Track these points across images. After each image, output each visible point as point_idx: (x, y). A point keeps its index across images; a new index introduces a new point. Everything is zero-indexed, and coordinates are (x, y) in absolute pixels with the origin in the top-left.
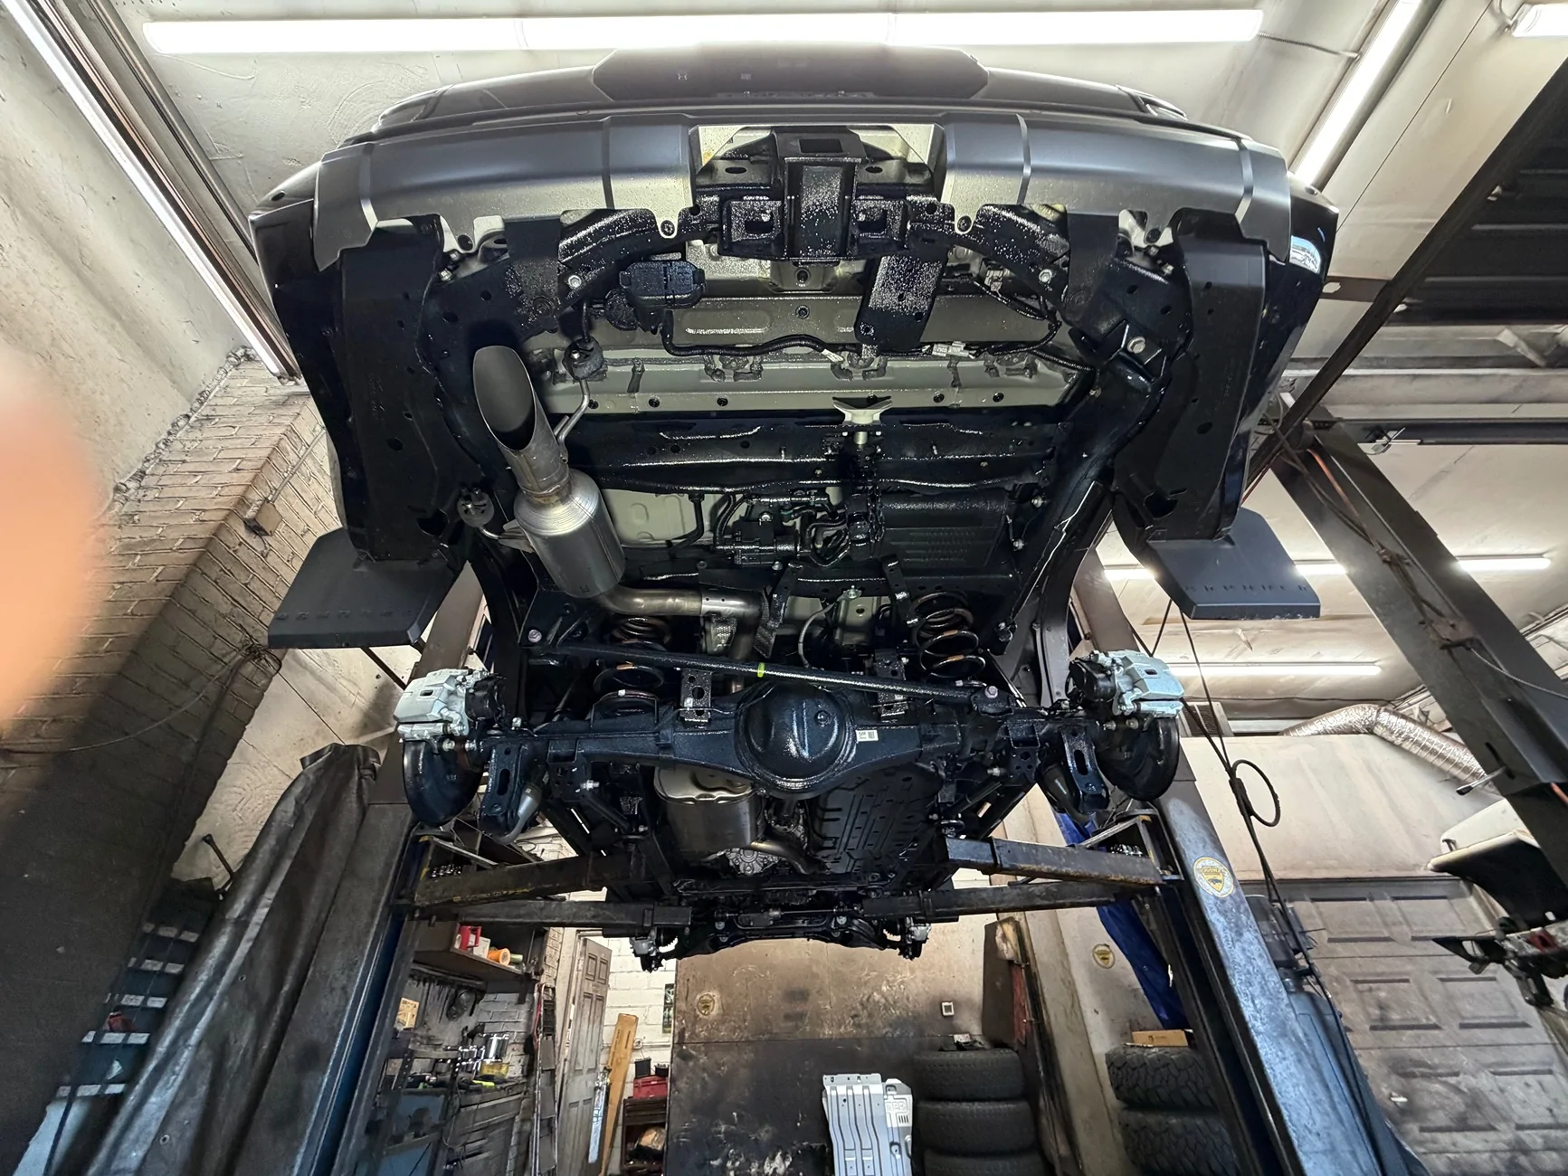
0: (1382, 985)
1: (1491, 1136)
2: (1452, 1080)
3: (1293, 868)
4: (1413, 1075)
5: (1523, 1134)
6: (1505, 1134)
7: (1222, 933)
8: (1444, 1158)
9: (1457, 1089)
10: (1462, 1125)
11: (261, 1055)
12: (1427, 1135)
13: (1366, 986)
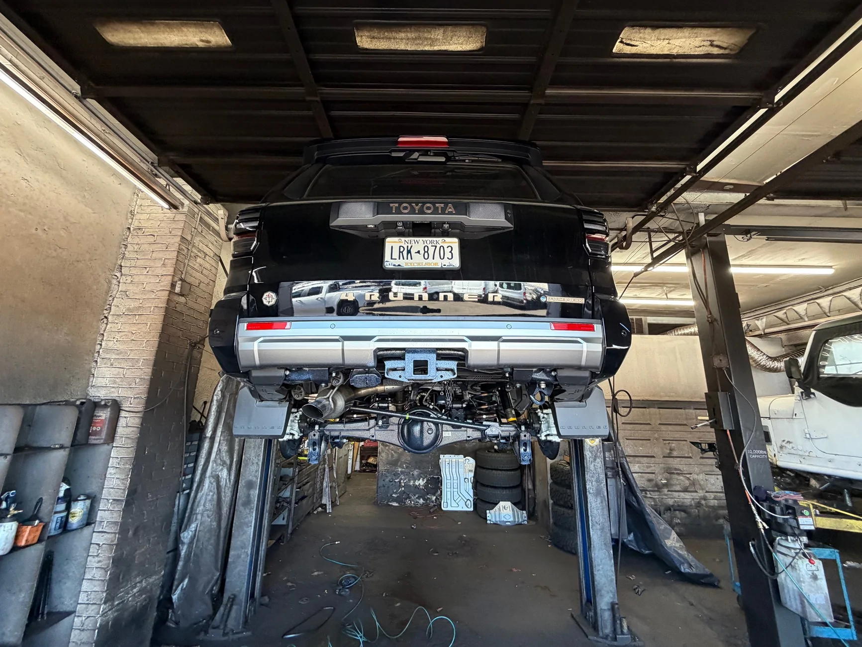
0: (674, 442)
1: (695, 494)
2: (688, 476)
3: (654, 396)
4: (673, 473)
5: (707, 494)
6: (701, 493)
7: (588, 459)
8: (673, 500)
9: (688, 479)
10: (685, 490)
11: (232, 481)
12: (670, 493)
13: (668, 442)
